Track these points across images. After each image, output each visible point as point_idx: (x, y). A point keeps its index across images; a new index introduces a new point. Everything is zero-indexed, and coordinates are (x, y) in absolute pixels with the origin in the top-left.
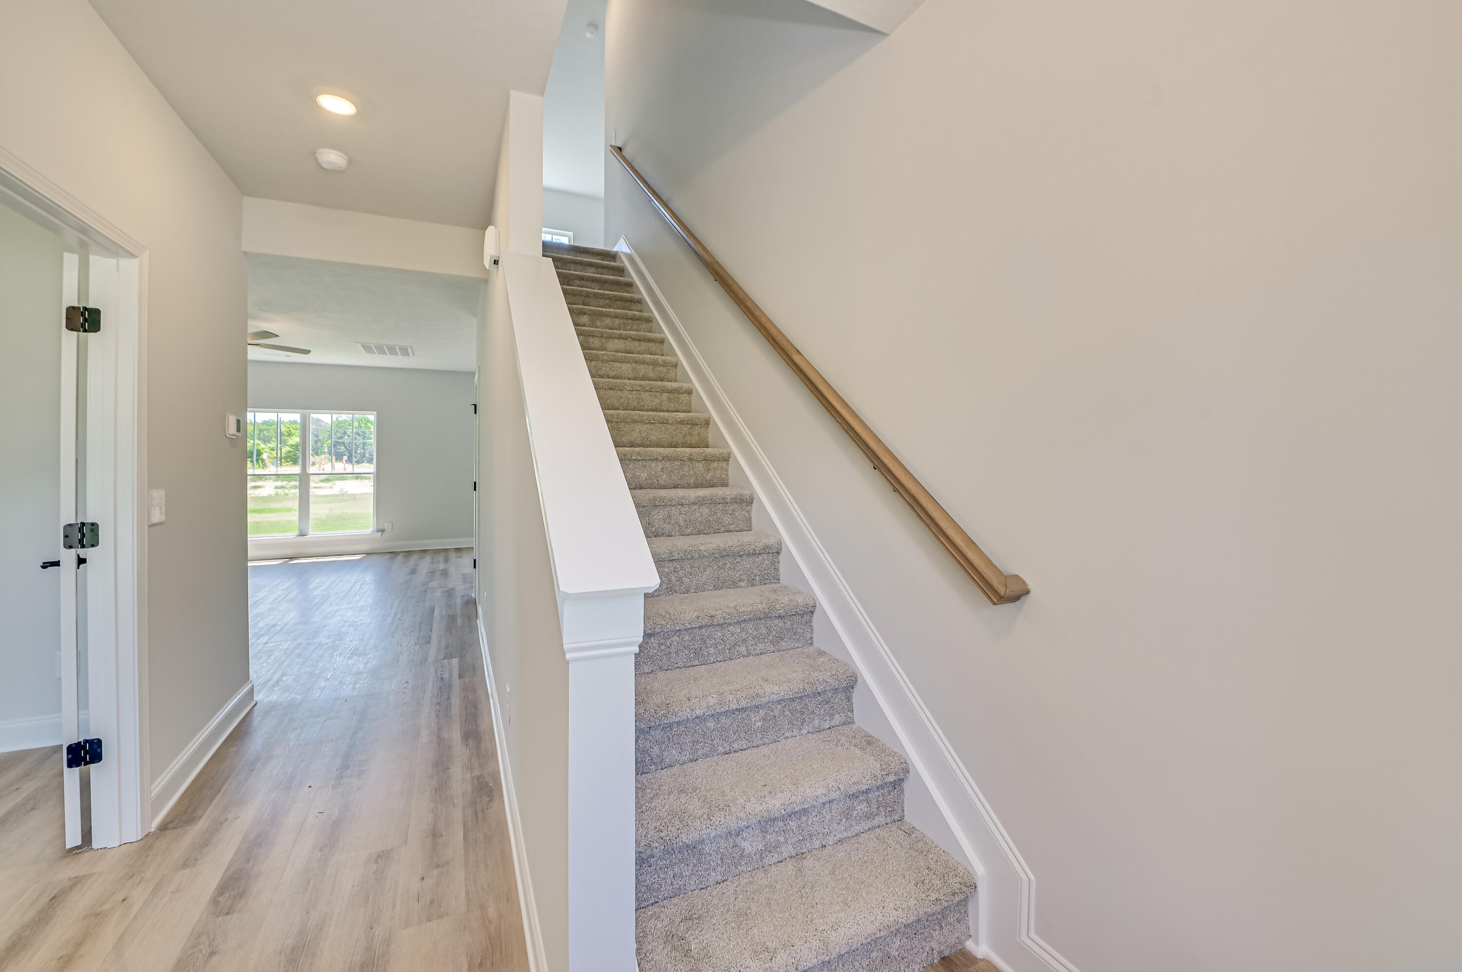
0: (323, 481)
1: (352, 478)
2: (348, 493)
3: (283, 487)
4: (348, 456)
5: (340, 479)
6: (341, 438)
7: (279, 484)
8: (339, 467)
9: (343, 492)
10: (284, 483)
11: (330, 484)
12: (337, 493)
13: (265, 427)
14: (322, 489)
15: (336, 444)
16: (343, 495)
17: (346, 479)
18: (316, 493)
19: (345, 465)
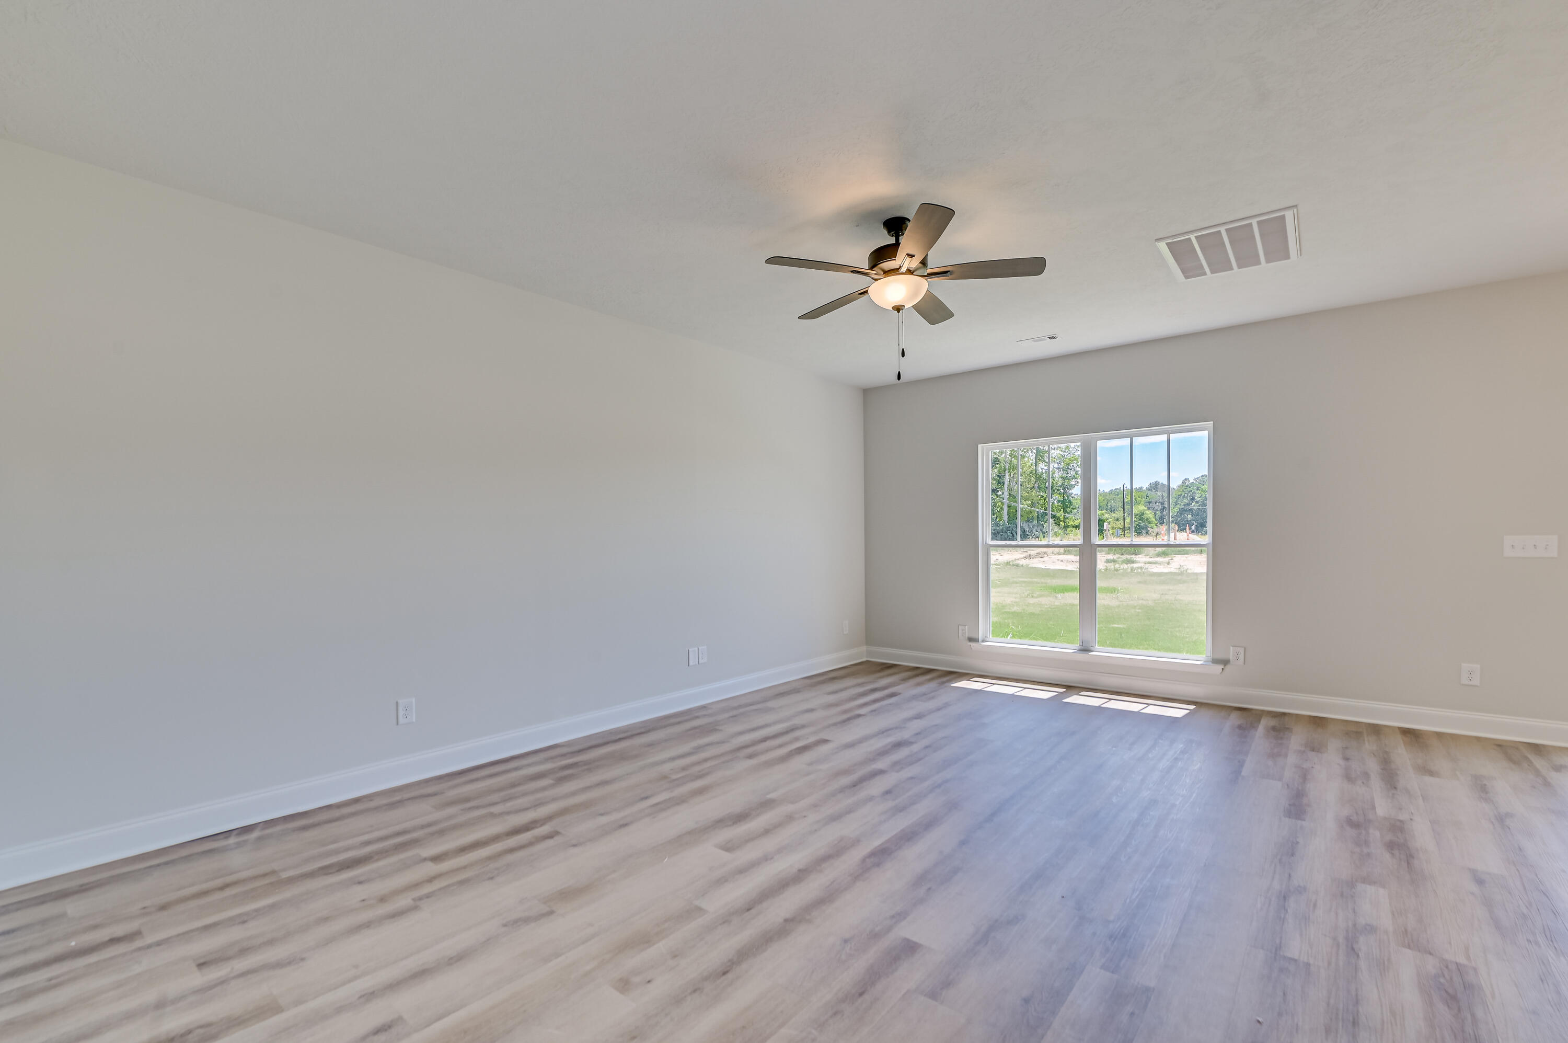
0: (1159, 555)
1: (1194, 552)
2: (1189, 571)
3: (1114, 561)
4: (1196, 525)
5: (1179, 553)
6: (1188, 504)
7: (1111, 557)
8: (1183, 538)
9: (1182, 570)
10: (1115, 557)
11: (1166, 559)
12: (1175, 571)
13: (1112, 496)
14: (1157, 565)
15: (1182, 511)
16: (1181, 574)
17: (1187, 554)
18: (1151, 570)
19: (1188, 536)
